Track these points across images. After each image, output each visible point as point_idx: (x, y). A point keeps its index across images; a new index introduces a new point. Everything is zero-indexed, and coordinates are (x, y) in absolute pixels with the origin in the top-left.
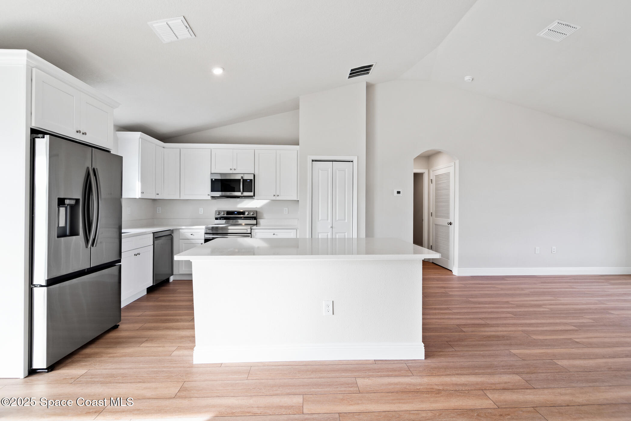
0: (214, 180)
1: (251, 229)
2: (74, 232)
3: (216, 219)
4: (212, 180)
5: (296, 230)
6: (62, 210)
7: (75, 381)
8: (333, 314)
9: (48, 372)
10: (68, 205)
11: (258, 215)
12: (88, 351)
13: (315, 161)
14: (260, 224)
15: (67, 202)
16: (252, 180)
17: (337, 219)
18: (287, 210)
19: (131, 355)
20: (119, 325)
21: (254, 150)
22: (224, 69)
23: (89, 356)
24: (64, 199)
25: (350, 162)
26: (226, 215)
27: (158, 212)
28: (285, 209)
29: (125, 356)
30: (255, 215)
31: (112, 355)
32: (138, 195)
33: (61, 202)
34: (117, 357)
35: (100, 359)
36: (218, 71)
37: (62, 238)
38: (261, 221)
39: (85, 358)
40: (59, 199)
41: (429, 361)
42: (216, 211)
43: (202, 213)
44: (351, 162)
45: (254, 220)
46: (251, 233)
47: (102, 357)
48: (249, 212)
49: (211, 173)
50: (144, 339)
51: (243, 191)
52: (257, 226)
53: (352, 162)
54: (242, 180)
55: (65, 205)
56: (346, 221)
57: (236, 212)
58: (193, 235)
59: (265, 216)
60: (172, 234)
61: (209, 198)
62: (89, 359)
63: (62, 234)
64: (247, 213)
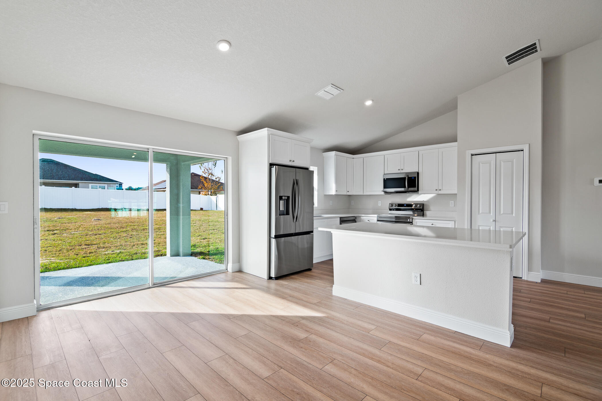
0: (385, 179)
1: (412, 219)
2: (288, 213)
3: (390, 210)
4: (384, 179)
5: (455, 222)
6: (282, 202)
7: (282, 286)
8: (421, 284)
9: (275, 280)
10: (284, 199)
11: (425, 207)
12: (293, 276)
13: (475, 155)
14: (426, 215)
15: (283, 198)
16: (416, 177)
17: (502, 212)
18: (453, 204)
19: (308, 283)
20: (312, 269)
21: (418, 151)
22: (373, 100)
23: (293, 278)
24: (282, 196)
25: (519, 151)
26: (398, 207)
27: (352, 204)
28: (451, 202)
29: (306, 283)
30: (421, 208)
31: (301, 281)
32: (333, 192)
33: (281, 198)
34: (302, 282)
35: (295, 281)
36: (369, 103)
37: (282, 216)
38: (427, 213)
39: (291, 279)
40: (280, 196)
41: (513, 350)
42: (390, 203)
43: (380, 205)
44: (521, 151)
45: (421, 211)
46: (412, 222)
47: (297, 280)
48: (416, 205)
49: (384, 174)
50: (319, 278)
51: (408, 187)
52: (423, 217)
53: (523, 150)
54: (407, 178)
55: (282, 199)
56: (514, 215)
57: (405, 204)
58: (370, 221)
59: (432, 208)
60: (356, 220)
61: (383, 193)
62: (292, 280)
63: (281, 214)
64: (414, 206)
